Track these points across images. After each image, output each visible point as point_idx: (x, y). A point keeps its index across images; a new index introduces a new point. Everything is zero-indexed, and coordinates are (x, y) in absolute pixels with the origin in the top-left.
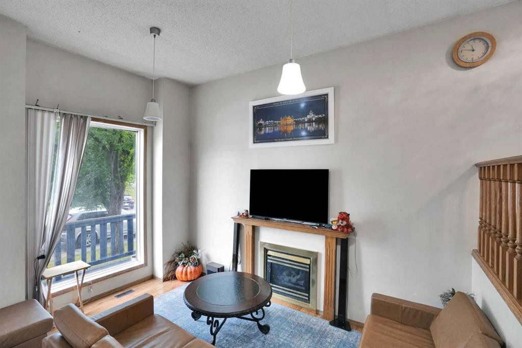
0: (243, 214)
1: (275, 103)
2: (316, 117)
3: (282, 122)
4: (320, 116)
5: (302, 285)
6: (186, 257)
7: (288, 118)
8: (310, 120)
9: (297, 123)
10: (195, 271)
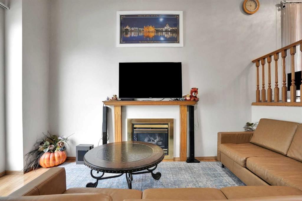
0: (113, 98)
1: (140, 15)
2: (171, 28)
3: (146, 29)
4: (174, 28)
5: (161, 144)
6: (51, 144)
7: (150, 27)
8: (167, 30)
9: (157, 31)
10: (63, 155)
